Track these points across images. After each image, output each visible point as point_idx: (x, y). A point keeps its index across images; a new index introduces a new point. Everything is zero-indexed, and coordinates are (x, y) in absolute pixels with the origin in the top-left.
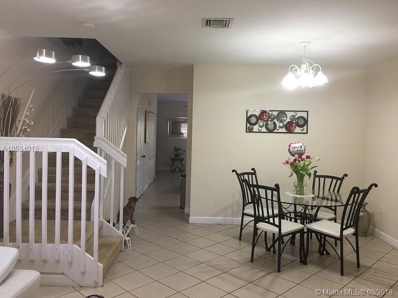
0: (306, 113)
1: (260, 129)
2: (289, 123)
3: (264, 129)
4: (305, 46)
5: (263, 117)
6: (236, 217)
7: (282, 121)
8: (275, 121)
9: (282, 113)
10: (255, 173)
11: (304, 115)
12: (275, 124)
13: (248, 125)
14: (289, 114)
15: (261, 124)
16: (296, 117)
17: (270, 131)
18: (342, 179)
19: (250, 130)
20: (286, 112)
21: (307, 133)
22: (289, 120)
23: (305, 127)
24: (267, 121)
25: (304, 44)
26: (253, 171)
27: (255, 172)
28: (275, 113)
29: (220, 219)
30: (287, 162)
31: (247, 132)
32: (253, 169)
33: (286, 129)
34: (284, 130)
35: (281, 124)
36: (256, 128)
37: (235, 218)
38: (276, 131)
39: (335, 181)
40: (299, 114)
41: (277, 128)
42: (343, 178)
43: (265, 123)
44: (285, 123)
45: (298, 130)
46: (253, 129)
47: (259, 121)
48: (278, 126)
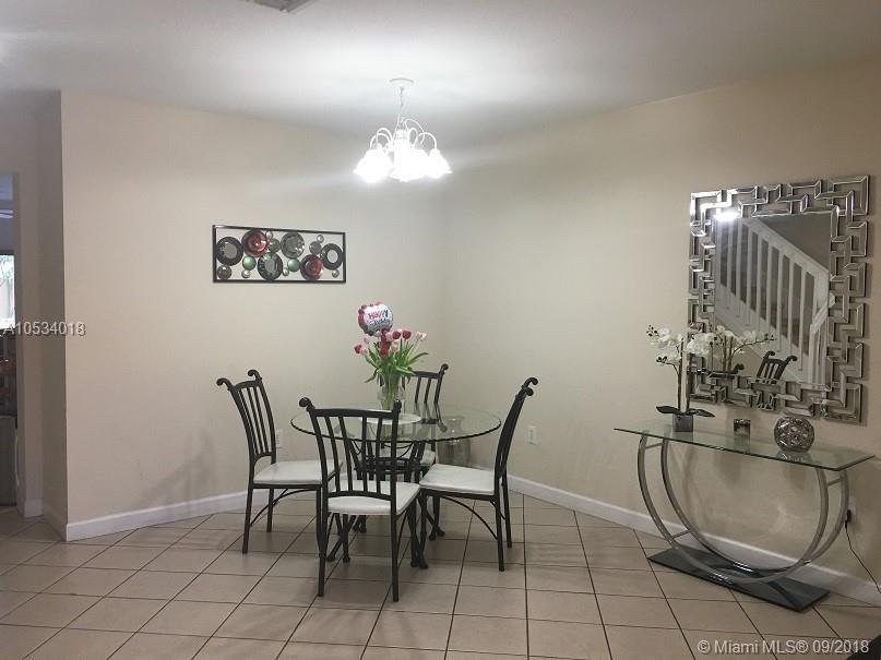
0: (341, 236)
1: (246, 273)
2: (308, 258)
3: (255, 274)
4: (402, 89)
5: (254, 245)
6: (197, 498)
7: (293, 255)
8: (280, 253)
9: (293, 236)
10: (258, 382)
11: (337, 241)
12: (279, 262)
13: (219, 264)
14: (308, 239)
15: (248, 260)
16: (323, 245)
17: (269, 279)
18: (439, 376)
19: (221, 277)
20: (301, 234)
21: (344, 281)
22: (307, 252)
23: (341, 269)
24: (261, 254)
25: (400, 84)
26: (253, 378)
27: (259, 379)
28: (279, 236)
29: (155, 512)
30: (357, 350)
31: (215, 281)
32: (251, 373)
33: (304, 273)
34: (298, 276)
35: (291, 262)
36: (237, 271)
37: (194, 502)
38: (281, 278)
39: (425, 381)
40: (328, 240)
41: (284, 271)
42: (442, 373)
43: (257, 259)
44: (300, 259)
45: (325, 274)
46: (229, 273)
47: (245, 255)
48: (285, 266)
